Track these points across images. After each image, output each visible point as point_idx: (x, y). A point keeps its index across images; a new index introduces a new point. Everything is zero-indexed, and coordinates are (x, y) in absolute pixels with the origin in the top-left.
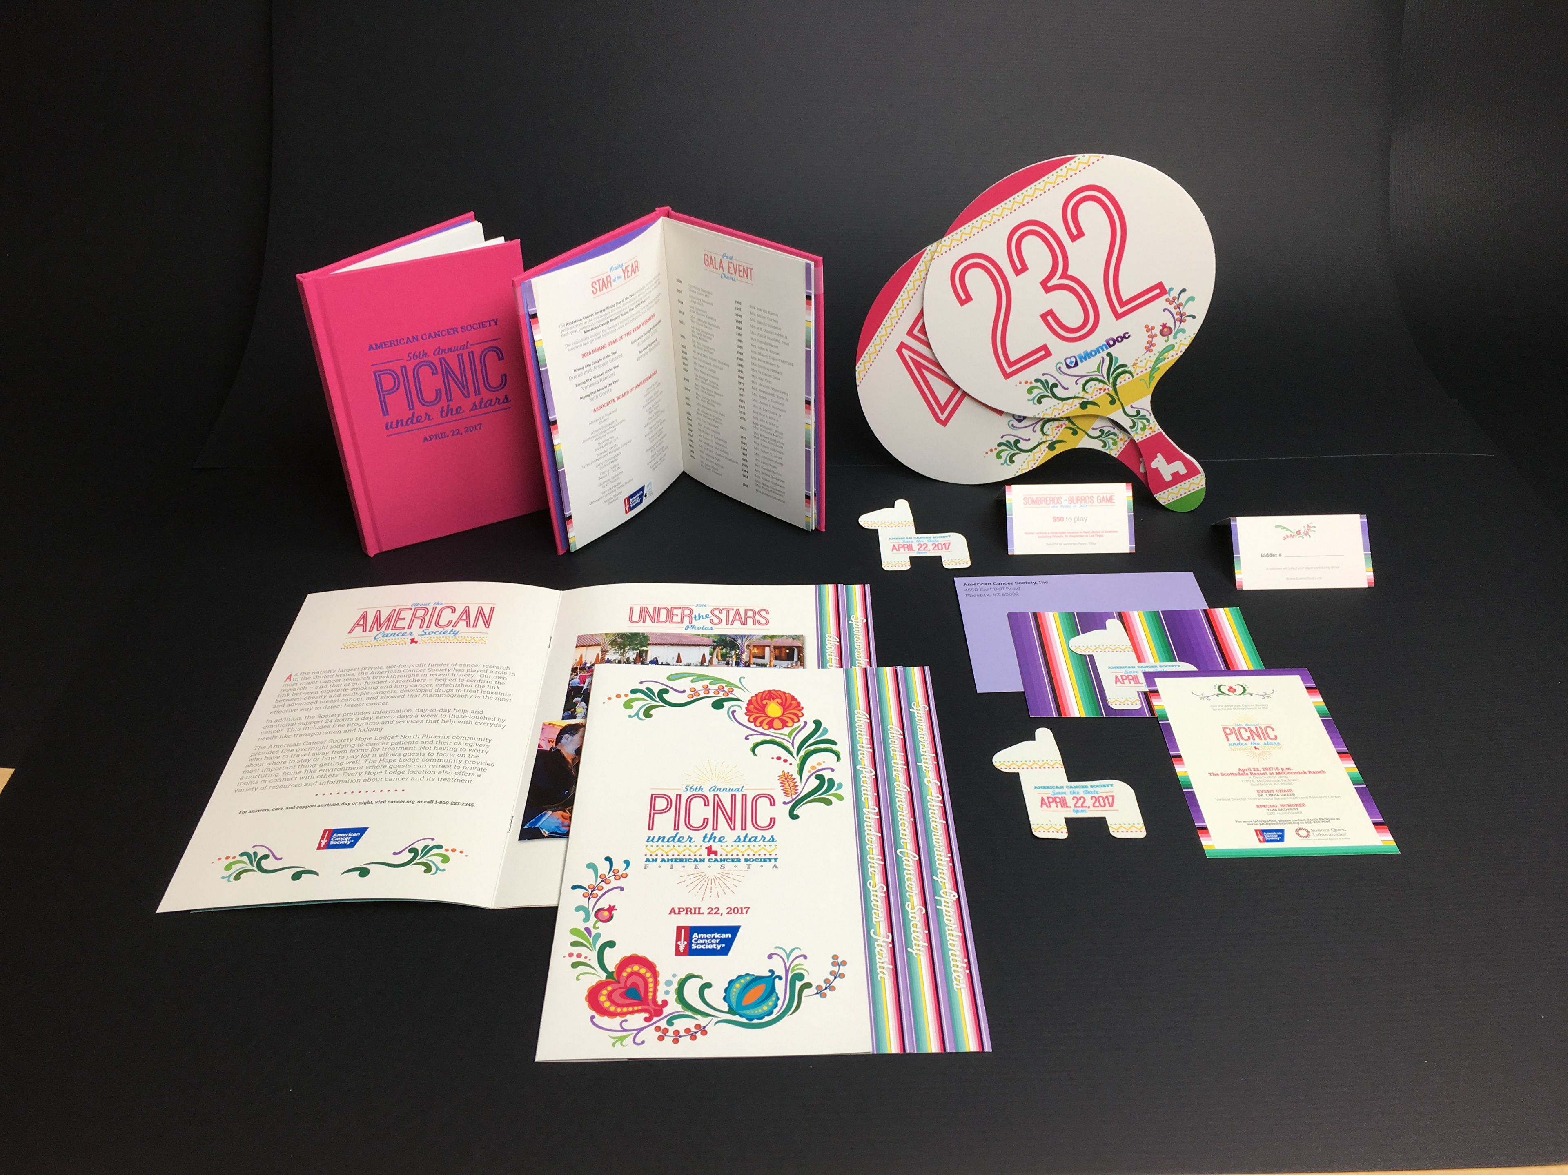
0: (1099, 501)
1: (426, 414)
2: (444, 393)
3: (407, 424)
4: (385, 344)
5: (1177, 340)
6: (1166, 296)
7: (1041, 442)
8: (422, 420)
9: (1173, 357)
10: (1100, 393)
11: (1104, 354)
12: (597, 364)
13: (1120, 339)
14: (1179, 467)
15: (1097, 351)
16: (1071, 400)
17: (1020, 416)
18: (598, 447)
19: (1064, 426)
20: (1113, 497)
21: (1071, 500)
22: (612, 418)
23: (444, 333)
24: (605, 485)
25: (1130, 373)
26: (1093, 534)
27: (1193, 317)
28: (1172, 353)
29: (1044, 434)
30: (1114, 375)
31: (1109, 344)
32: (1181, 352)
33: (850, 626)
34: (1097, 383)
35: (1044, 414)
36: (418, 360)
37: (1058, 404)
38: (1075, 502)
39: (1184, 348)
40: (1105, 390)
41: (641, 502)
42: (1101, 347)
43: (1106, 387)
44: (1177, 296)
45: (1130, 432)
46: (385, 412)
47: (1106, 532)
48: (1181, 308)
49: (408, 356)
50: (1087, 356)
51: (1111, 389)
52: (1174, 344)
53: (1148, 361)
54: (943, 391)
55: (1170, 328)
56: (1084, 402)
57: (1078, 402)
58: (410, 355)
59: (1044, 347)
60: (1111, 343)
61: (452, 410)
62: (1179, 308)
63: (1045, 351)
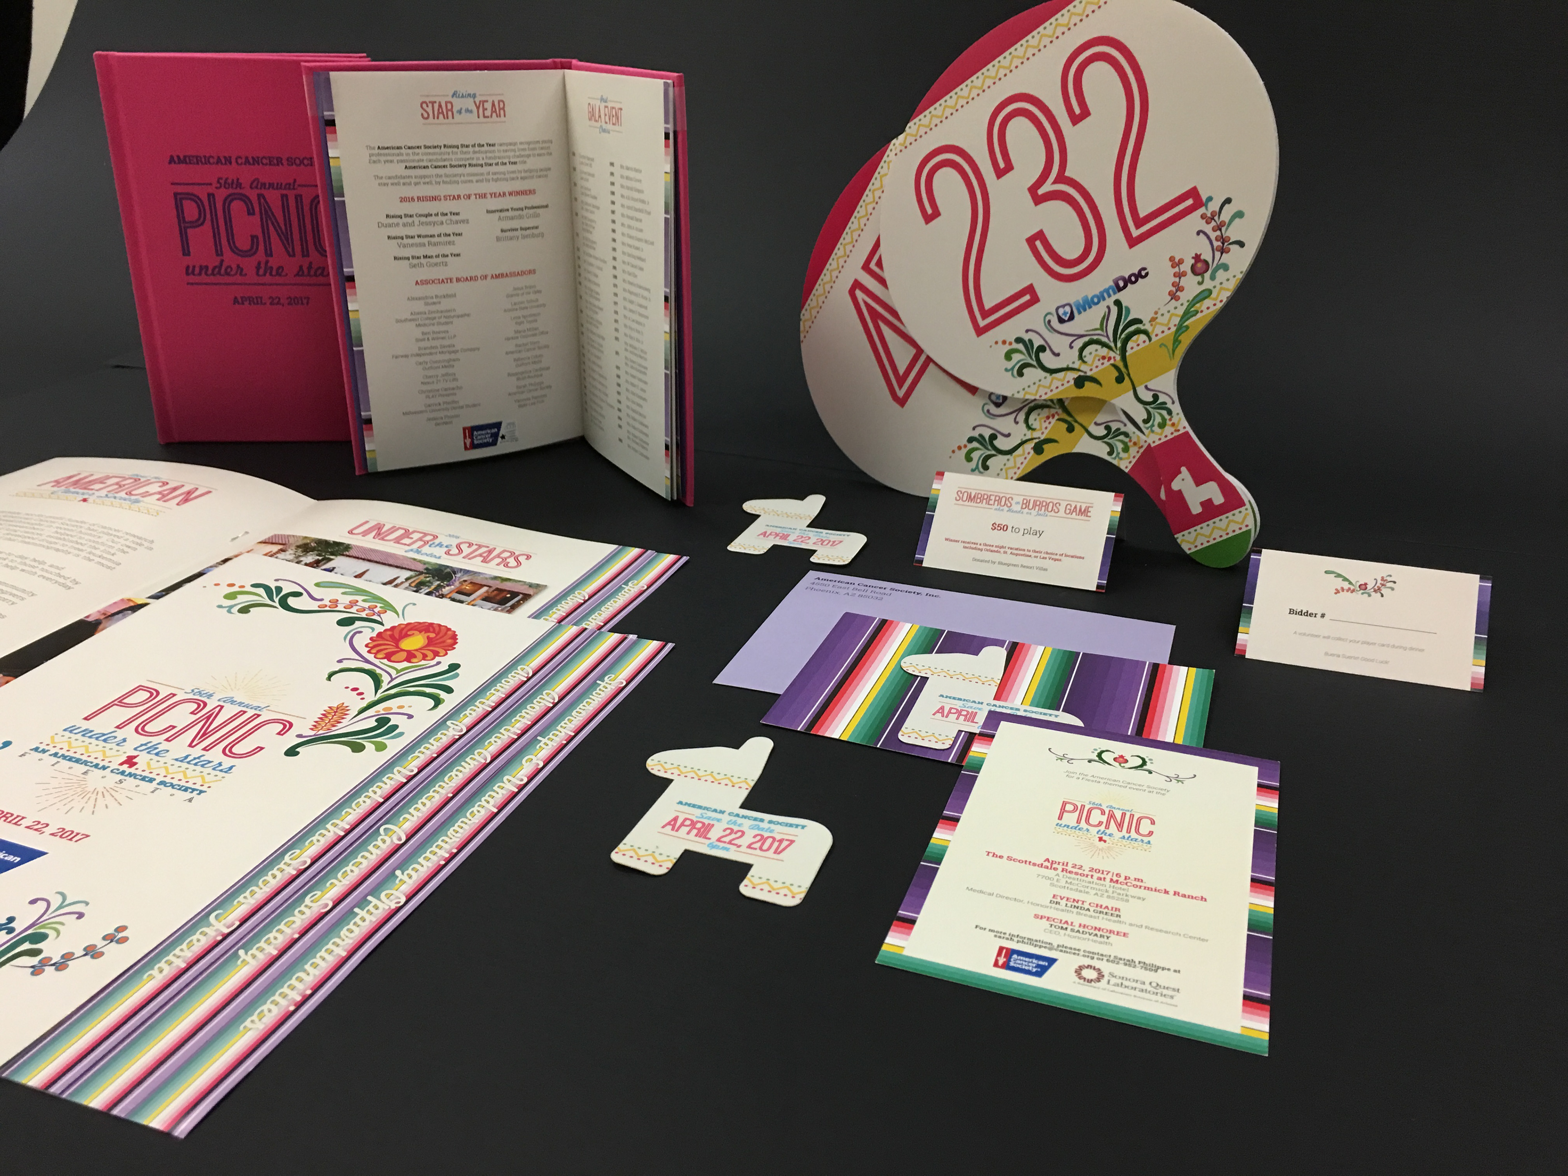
0: (1068, 511)
1: (238, 266)
2: (261, 239)
3: (213, 274)
4: (190, 160)
5: (1216, 282)
6: (1202, 210)
7: (1024, 439)
8: (232, 273)
9: (1210, 309)
10: (1103, 364)
11: (1110, 301)
12: (423, 219)
13: (1133, 279)
14: (1212, 492)
15: (1101, 297)
16: (1063, 373)
17: (998, 397)
18: (420, 336)
19: (1056, 417)
20: (1090, 509)
21: (1026, 504)
22: (445, 304)
23: (264, 161)
24: (431, 395)
25: (1146, 332)
26: (1045, 556)
27: (1241, 244)
28: (1207, 302)
29: (1029, 427)
30: (1123, 336)
31: (1117, 285)
32: (1221, 301)
33: (620, 588)
34: (1099, 347)
35: (1026, 393)
36: (231, 191)
37: (1045, 378)
38: (1031, 507)
39: (1225, 296)
40: (1110, 359)
41: (494, 443)
42: (1107, 291)
43: (1112, 354)
44: (1217, 210)
45: (1144, 429)
46: (186, 252)
47: (1066, 556)
48: (1223, 229)
49: (218, 182)
50: (1087, 304)
51: (1118, 358)
52: (1211, 288)
53: (1172, 315)
54: (902, 355)
55: (1206, 263)
56: (1080, 376)
57: (1072, 376)
58: (221, 181)
59: (1030, 290)
60: (1121, 284)
61: (271, 268)
62: (1220, 230)
63: (1031, 295)
